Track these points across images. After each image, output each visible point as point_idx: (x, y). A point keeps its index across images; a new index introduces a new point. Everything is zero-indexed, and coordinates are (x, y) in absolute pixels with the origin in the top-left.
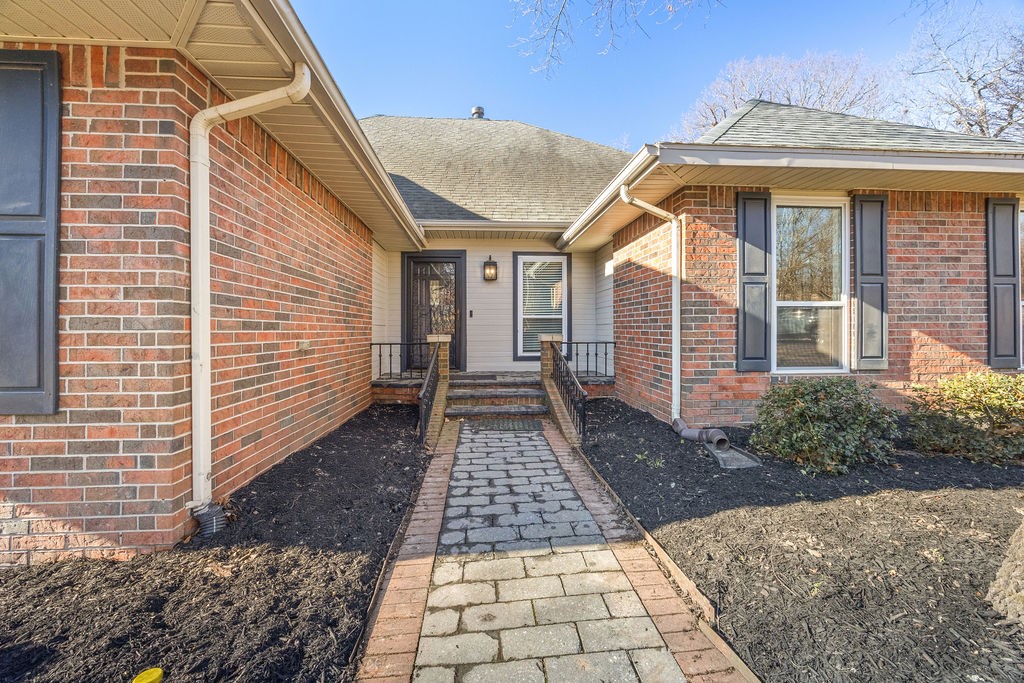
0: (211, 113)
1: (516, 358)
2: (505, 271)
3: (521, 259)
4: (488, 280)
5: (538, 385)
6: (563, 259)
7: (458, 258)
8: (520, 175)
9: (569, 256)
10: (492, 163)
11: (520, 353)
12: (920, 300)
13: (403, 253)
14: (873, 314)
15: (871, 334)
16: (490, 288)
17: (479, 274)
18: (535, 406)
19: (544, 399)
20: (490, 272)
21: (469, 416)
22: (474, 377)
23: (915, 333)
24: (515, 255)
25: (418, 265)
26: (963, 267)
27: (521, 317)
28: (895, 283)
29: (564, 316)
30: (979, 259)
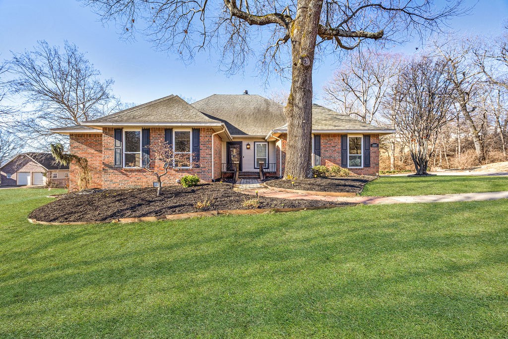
0: (214, 134)
1: (255, 168)
2: (252, 146)
3: (256, 143)
4: (248, 148)
5: (259, 173)
6: (267, 143)
7: (240, 143)
8: (257, 120)
9: (268, 142)
10: (249, 115)
11: (256, 167)
12: (328, 154)
13: (227, 142)
14: (318, 157)
15: (317, 161)
16: (248, 151)
17: (245, 147)
18: (257, 177)
19: (259, 176)
20: (248, 147)
21: (243, 178)
22: (244, 172)
23: (326, 161)
24: (255, 142)
25: (230, 144)
26: (336, 148)
27: (256, 158)
28: (322, 151)
29: (267, 158)
30: (340, 147)
